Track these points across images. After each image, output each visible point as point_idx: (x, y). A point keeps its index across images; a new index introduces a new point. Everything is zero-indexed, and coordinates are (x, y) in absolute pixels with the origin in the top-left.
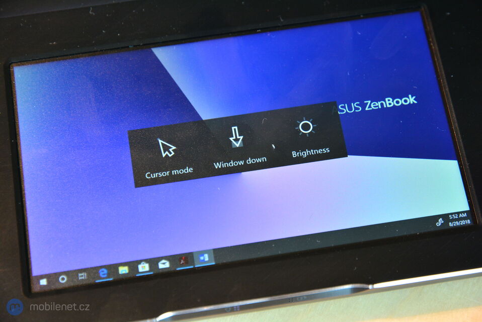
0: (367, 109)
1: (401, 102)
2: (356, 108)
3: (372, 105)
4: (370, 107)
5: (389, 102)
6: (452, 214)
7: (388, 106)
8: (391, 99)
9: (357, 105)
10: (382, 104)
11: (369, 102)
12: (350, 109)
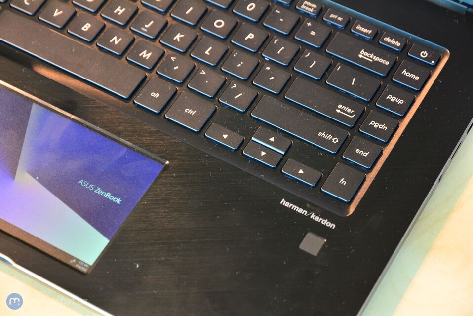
0: (95, 191)
1: (114, 199)
2: (91, 188)
3: (99, 191)
4: (97, 191)
5: (108, 195)
6: (82, 261)
7: (106, 197)
8: (110, 194)
9: (93, 187)
10: (104, 194)
11: (100, 189)
12: (88, 186)
